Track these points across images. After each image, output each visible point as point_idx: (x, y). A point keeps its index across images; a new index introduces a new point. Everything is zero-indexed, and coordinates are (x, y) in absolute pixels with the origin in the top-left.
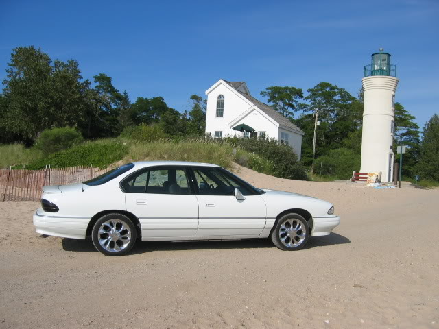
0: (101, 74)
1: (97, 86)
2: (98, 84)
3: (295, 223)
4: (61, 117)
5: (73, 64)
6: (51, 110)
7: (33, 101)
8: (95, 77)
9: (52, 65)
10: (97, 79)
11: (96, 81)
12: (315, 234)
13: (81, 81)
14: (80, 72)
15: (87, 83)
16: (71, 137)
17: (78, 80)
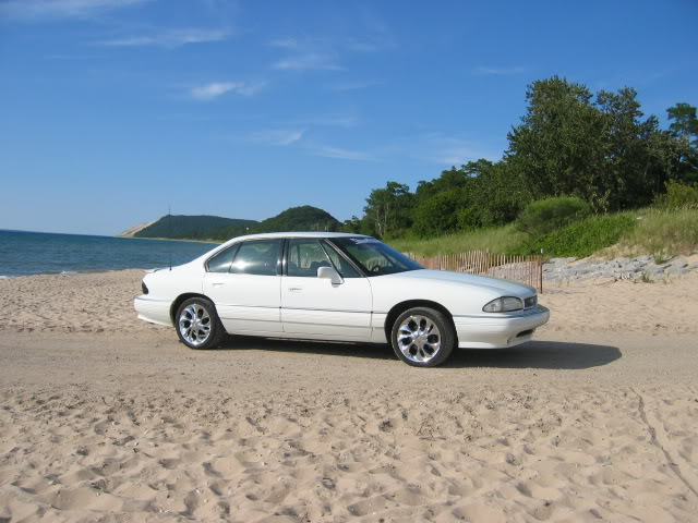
0: (678, 105)
1: (672, 126)
2: (673, 121)
3: (423, 323)
4: (583, 180)
5: (628, 95)
6: (568, 171)
7: (540, 159)
8: (669, 110)
9: (592, 100)
10: (673, 112)
11: (670, 117)
12: (462, 345)
13: (642, 120)
14: (639, 106)
15: (652, 121)
16: (570, 211)
17: (636, 118)
